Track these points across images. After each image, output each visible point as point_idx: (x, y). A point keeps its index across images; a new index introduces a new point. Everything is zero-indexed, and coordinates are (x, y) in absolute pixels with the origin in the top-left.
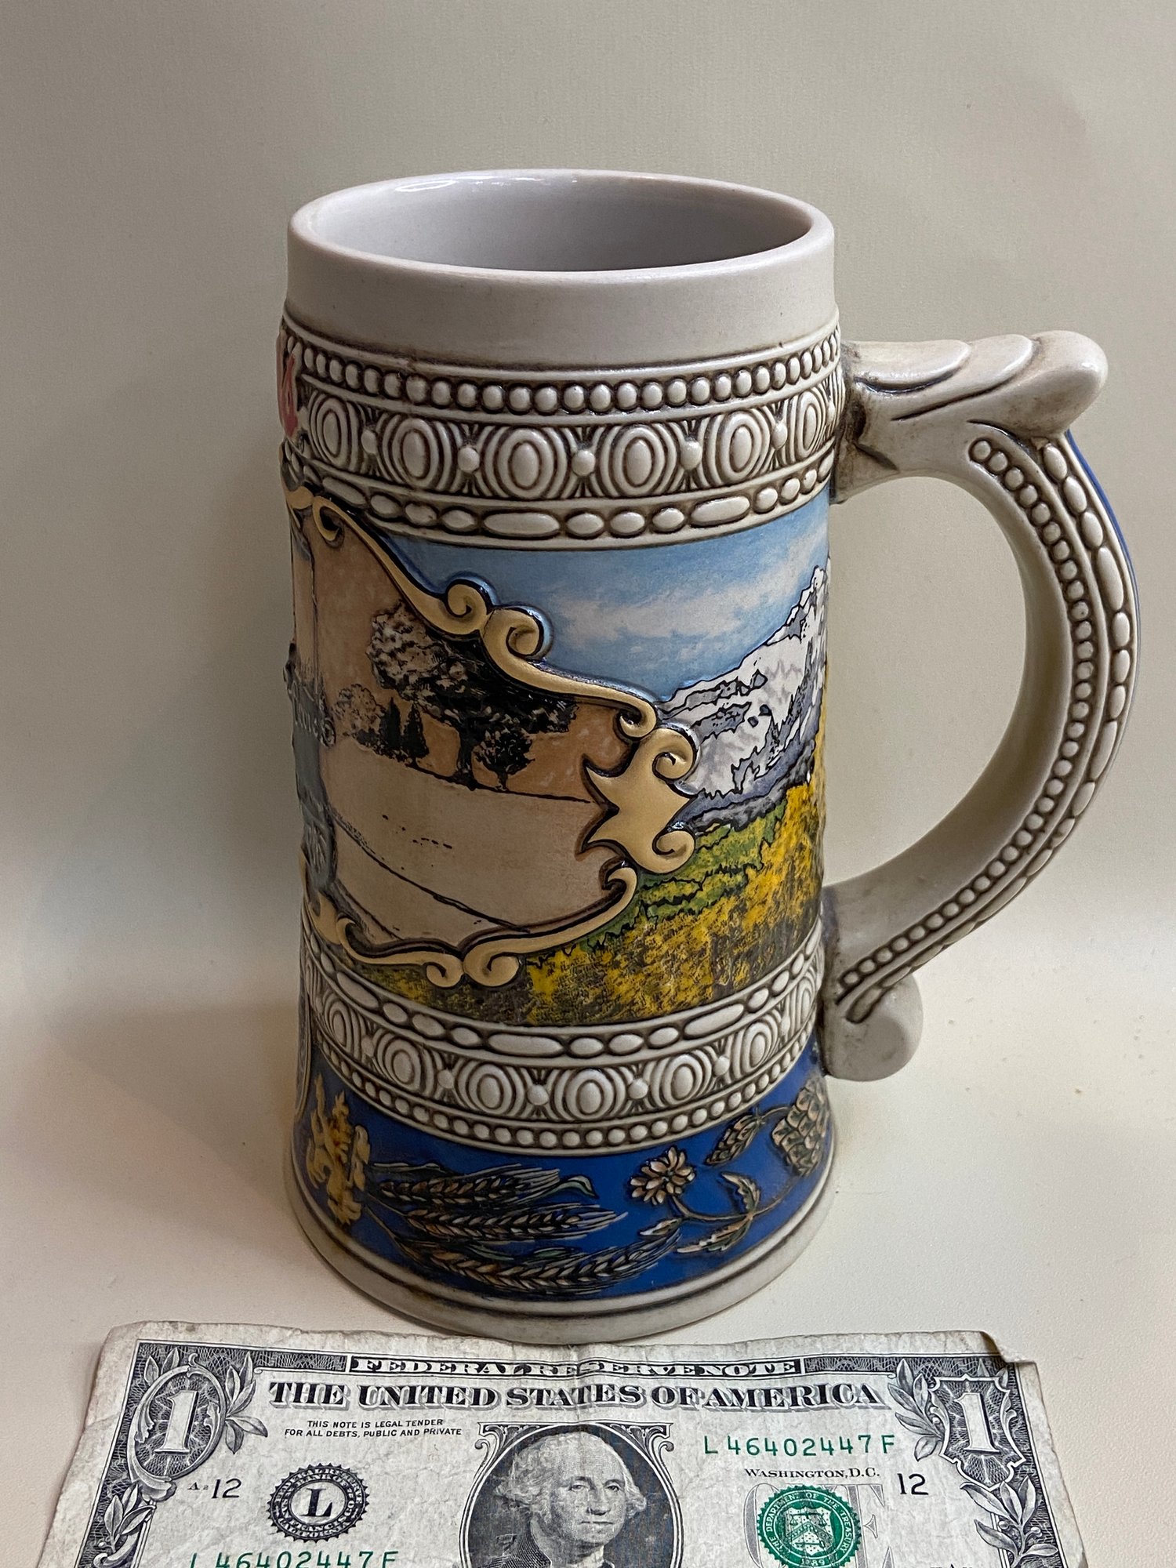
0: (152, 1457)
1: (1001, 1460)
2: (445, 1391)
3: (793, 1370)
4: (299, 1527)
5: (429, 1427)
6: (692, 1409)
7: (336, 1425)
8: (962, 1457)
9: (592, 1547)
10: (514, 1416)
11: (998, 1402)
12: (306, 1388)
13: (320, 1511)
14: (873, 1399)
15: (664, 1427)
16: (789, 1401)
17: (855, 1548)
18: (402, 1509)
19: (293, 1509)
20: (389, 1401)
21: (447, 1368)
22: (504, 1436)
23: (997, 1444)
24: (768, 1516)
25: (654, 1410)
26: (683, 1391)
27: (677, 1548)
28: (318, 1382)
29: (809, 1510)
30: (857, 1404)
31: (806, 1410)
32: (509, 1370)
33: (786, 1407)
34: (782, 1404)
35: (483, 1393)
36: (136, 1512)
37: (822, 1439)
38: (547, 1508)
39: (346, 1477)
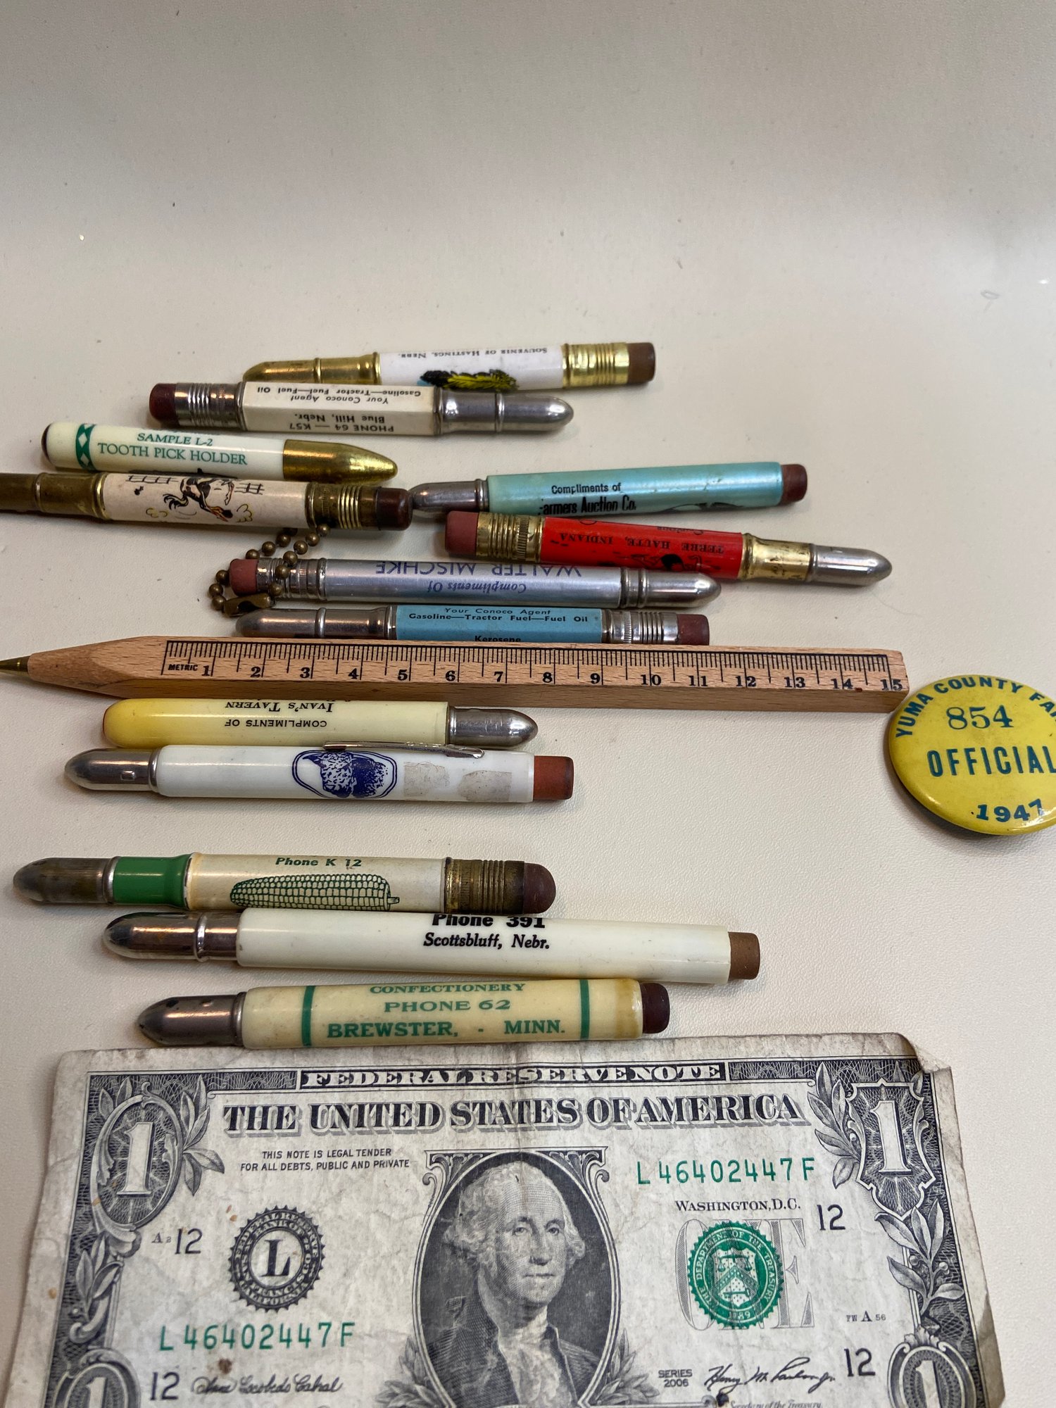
0: (115, 1201)
1: (912, 1181)
2: (392, 1108)
3: (718, 1076)
4: (259, 1291)
5: (379, 1158)
6: (625, 1128)
7: (289, 1154)
8: (877, 1181)
9: (535, 1308)
10: (458, 1142)
11: (911, 1110)
12: (259, 1110)
13: (279, 1269)
14: (795, 1113)
15: (600, 1152)
16: (714, 1113)
17: (778, 1296)
18: (356, 1264)
19: (253, 1268)
20: (339, 1122)
21: (393, 1078)
22: (450, 1168)
23: (909, 1162)
24: (697, 1260)
25: (590, 1131)
26: (616, 1102)
27: (615, 1305)
28: (269, 1104)
29: (736, 1252)
30: (780, 1120)
31: (731, 1125)
32: (452, 1077)
33: (712, 1121)
34: (708, 1118)
35: (429, 1108)
36: (105, 1269)
37: (746, 1162)
38: (492, 1259)
39: (302, 1224)
